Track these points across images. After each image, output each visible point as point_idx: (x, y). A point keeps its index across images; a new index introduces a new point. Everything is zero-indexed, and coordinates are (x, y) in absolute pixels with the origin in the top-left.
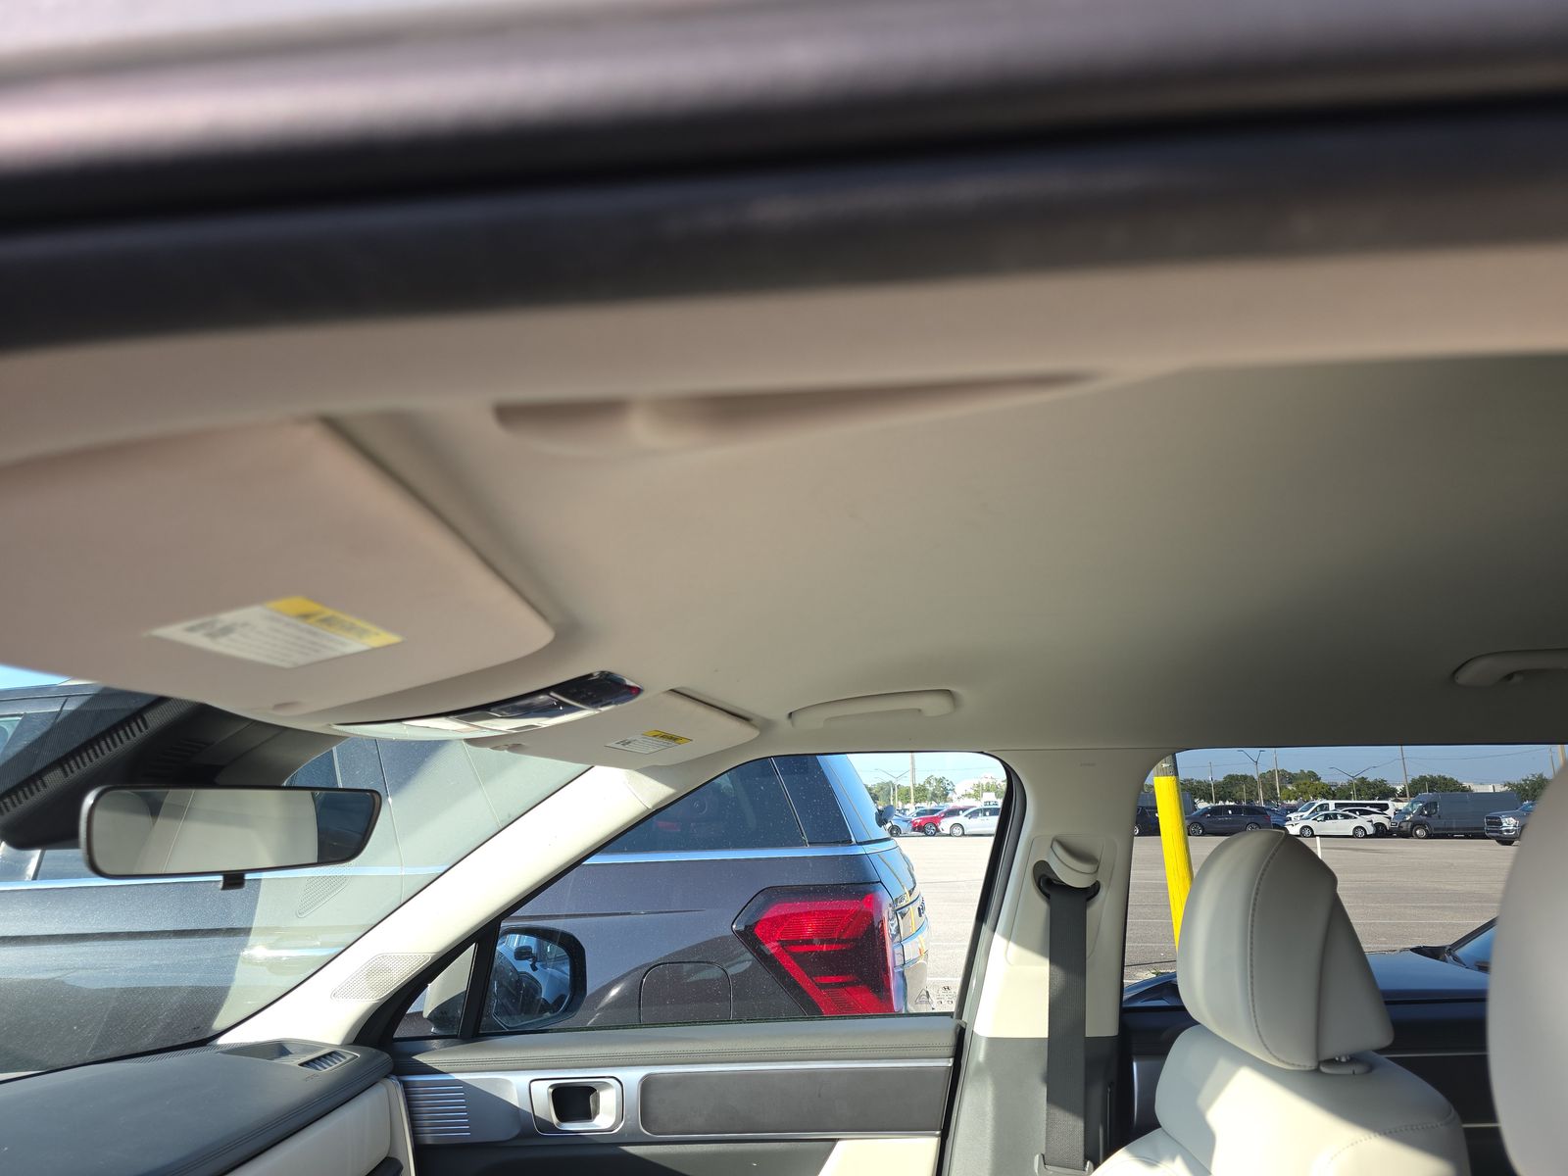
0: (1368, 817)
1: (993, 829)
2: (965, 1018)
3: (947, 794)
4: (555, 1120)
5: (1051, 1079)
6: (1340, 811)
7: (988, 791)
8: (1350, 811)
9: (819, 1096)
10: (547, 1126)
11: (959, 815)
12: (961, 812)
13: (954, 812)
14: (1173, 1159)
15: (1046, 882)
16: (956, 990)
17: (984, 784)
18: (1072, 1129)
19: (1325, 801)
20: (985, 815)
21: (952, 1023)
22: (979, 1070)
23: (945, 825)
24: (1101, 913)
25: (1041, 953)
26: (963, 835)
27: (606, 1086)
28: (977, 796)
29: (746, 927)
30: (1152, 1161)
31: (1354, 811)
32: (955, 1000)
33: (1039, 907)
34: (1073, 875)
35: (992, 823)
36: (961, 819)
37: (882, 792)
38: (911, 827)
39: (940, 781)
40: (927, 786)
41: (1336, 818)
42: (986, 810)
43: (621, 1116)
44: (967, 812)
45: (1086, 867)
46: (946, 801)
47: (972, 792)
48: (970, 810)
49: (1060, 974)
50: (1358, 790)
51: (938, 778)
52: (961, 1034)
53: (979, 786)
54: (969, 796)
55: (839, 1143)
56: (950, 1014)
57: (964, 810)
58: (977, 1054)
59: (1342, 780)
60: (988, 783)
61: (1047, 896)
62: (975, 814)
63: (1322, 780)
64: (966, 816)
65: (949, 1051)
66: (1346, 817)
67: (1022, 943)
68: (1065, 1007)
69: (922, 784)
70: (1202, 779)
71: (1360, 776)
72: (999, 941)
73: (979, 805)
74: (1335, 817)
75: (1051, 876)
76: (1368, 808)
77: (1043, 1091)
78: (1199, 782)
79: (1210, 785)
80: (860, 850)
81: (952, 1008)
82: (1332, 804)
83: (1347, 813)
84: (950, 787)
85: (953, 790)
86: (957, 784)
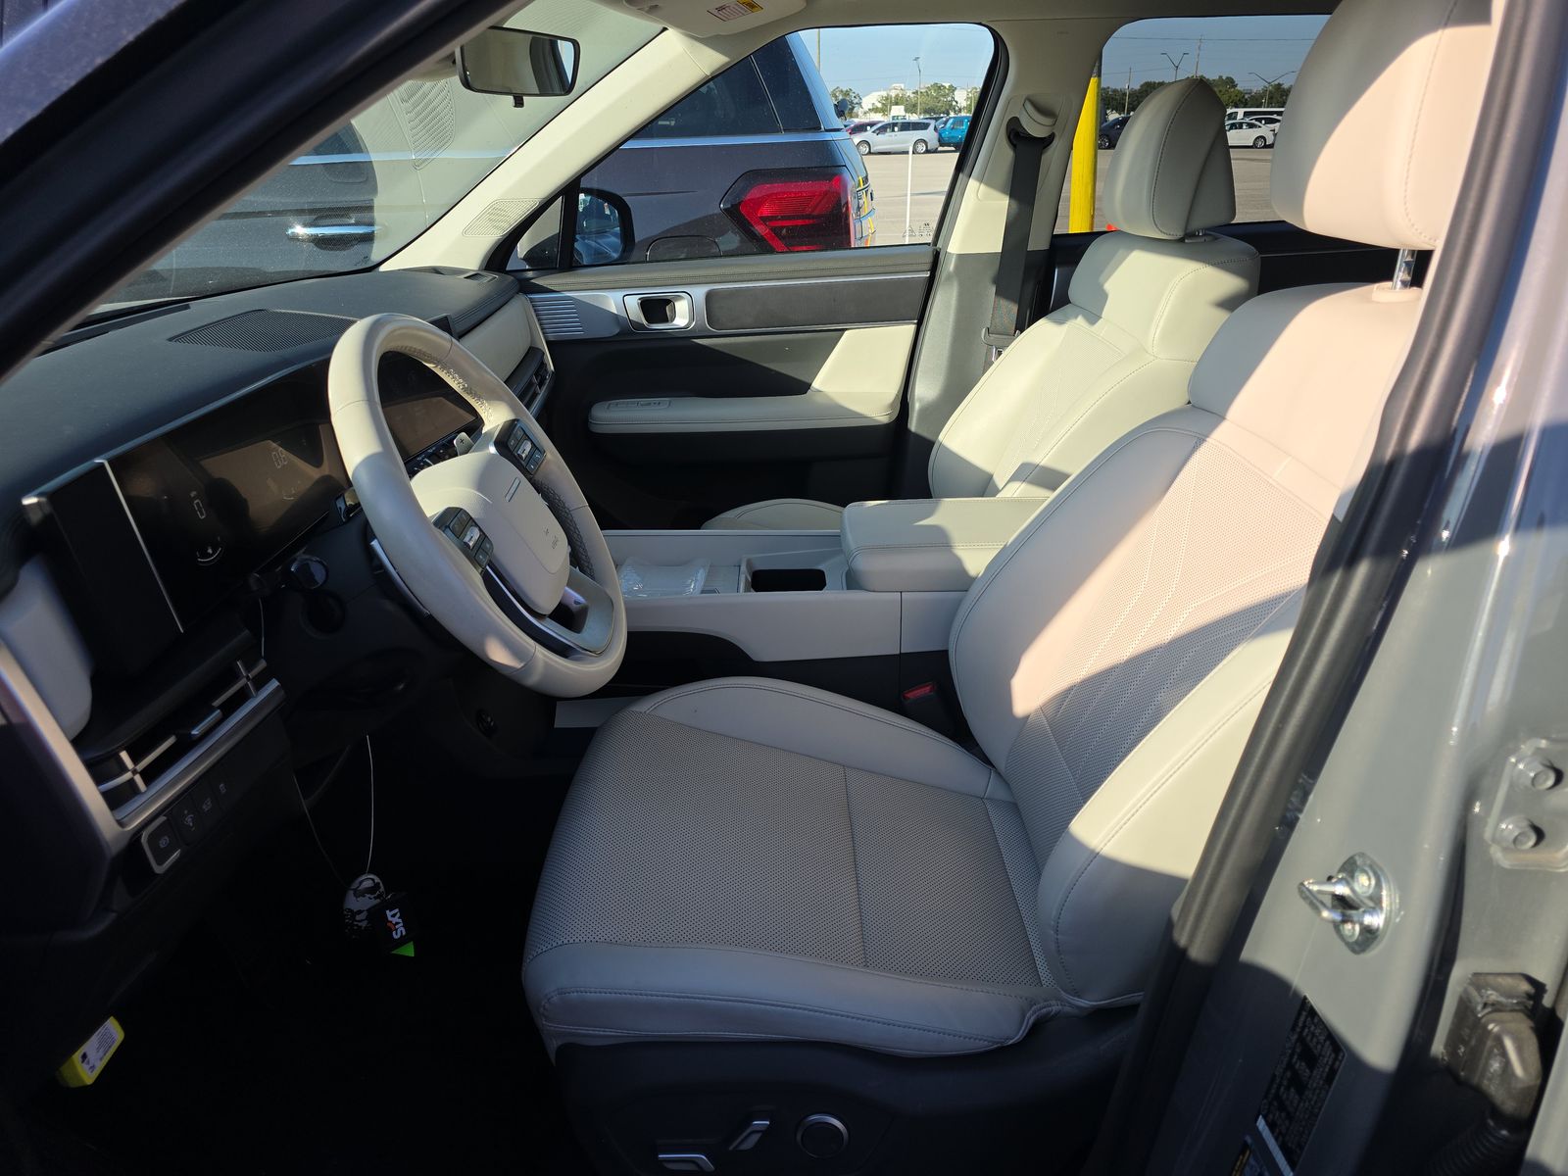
0: (1272, 126)
2: (939, 245)
3: (854, 108)
4: (645, 322)
5: (998, 281)
6: (1247, 120)
7: (897, 104)
8: (1256, 120)
9: (834, 300)
10: (639, 326)
11: (866, 130)
12: (869, 128)
13: (861, 128)
14: (1076, 317)
15: (1016, 134)
16: (934, 225)
17: (893, 96)
18: (1010, 310)
19: (1234, 110)
20: (893, 131)
21: (930, 249)
22: (949, 277)
24: (1051, 157)
25: (1004, 192)
26: (870, 153)
27: (679, 298)
28: (884, 110)
29: (732, 206)
30: (1060, 322)
31: (1260, 120)
32: (932, 234)
33: (1008, 154)
34: (1035, 127)
36: (868, 135)
39: (847, 93)
41: (1241, 128)
42: (895, 125)
43: (692, 319)
44: (875, 128)
45: (1047, 121)
46: (851, 117)
47: (879, 105)
48: (879, 125)
49: (1015, 205)
50: (1271, 98)
51: (844, 90)
52: (936, 256)
53: (887, 99)
54: (875, 110)
55: (846, 332)
56: (928, 244)
57: (872, 125)
58: (949, 266)
59: (1257, 87)
60: (897, 95)
61: (1014, 146)
62: (883, 129)
63: (1238, 88)
64: (874, 132)
65: (928, 267)
66: (1251, 126)
67: (989, 184)
68: (1016, 230)
70: (1118, 88)
71: (1276, 83)
72: (973, 184)
73: (887, 120)
74: (1240, 126)
75: (1020, 130)
76: (1275, 116)
77: (993, 289)
78: (1115, 91)
79: (1125, 94)
80: (829, 137)
81: (929, 240)
82: (1241, 112)
83: (1253, 121)
84: (856, 101)
85: (860, 104)
86: (864, 96)
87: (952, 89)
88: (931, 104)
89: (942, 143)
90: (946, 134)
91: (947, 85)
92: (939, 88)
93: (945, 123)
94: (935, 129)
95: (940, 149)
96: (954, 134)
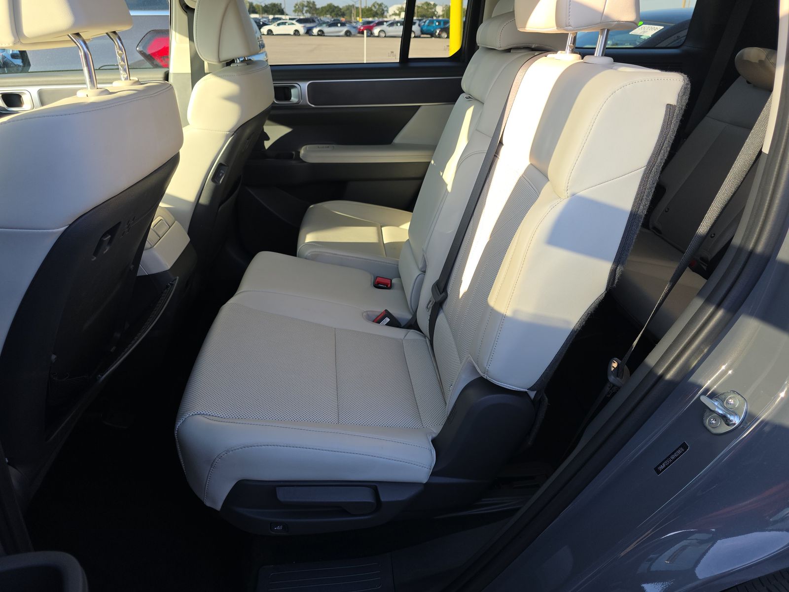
1: (401, 33)
3: (384, 13)
11: (383, 24)
13: (381, 23)
20: (398, 25)
23: (376, 31)
26: (385, 36)
35: (399, 30)
36: (385, 27)
37: (348, 11)
38: (357, 31)
39: (380, 5)
40: (373, 8)
46: (380, 17)
47: (397, 12)
48: (390, 22)
54: (395, 14)
57: (387, 22)
62: (392, 24)
64: (388, 25)
69: (370, 6)
73: (398, 19)
84: (385, 9)
85: (387, 11)
86: (391, 6)
87: (435, 5)
88: (424, 13)
89: (423, 32)
90: (425, 28)
91: (432, 3)
92: (428, 4)
93: (425, 22)
94: (419, 25)
95: (422, 36)
96: (429, 28)
